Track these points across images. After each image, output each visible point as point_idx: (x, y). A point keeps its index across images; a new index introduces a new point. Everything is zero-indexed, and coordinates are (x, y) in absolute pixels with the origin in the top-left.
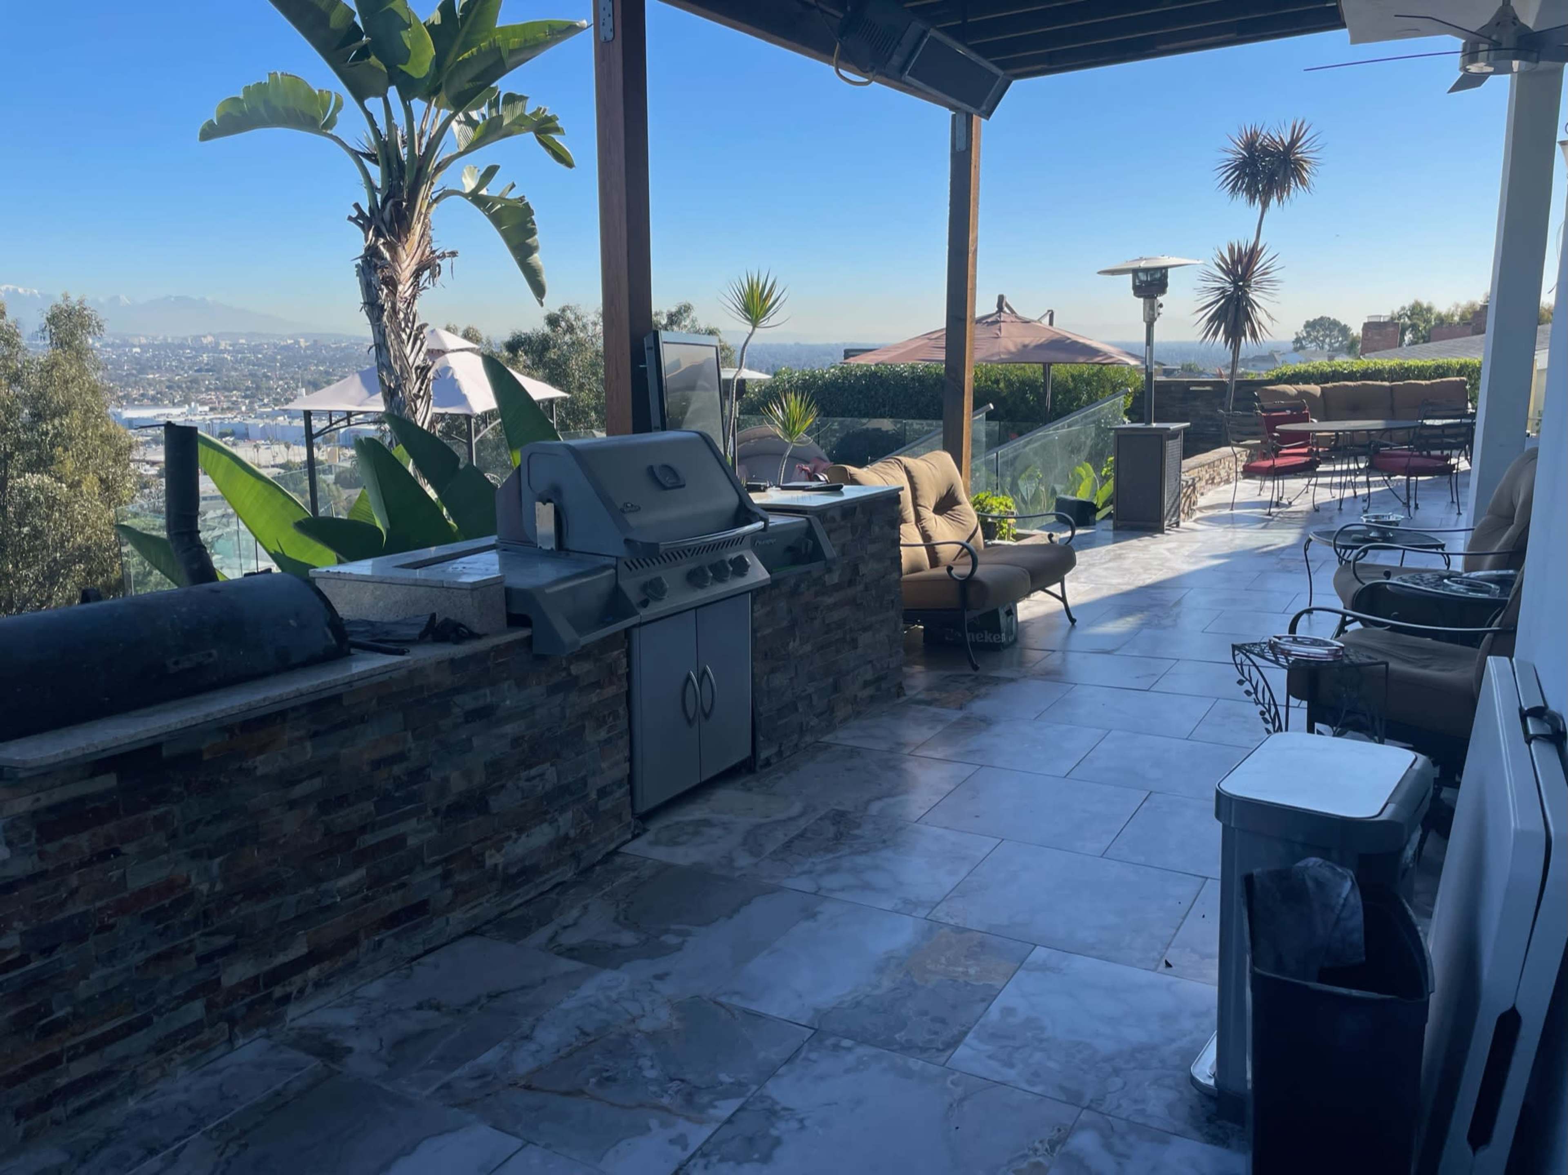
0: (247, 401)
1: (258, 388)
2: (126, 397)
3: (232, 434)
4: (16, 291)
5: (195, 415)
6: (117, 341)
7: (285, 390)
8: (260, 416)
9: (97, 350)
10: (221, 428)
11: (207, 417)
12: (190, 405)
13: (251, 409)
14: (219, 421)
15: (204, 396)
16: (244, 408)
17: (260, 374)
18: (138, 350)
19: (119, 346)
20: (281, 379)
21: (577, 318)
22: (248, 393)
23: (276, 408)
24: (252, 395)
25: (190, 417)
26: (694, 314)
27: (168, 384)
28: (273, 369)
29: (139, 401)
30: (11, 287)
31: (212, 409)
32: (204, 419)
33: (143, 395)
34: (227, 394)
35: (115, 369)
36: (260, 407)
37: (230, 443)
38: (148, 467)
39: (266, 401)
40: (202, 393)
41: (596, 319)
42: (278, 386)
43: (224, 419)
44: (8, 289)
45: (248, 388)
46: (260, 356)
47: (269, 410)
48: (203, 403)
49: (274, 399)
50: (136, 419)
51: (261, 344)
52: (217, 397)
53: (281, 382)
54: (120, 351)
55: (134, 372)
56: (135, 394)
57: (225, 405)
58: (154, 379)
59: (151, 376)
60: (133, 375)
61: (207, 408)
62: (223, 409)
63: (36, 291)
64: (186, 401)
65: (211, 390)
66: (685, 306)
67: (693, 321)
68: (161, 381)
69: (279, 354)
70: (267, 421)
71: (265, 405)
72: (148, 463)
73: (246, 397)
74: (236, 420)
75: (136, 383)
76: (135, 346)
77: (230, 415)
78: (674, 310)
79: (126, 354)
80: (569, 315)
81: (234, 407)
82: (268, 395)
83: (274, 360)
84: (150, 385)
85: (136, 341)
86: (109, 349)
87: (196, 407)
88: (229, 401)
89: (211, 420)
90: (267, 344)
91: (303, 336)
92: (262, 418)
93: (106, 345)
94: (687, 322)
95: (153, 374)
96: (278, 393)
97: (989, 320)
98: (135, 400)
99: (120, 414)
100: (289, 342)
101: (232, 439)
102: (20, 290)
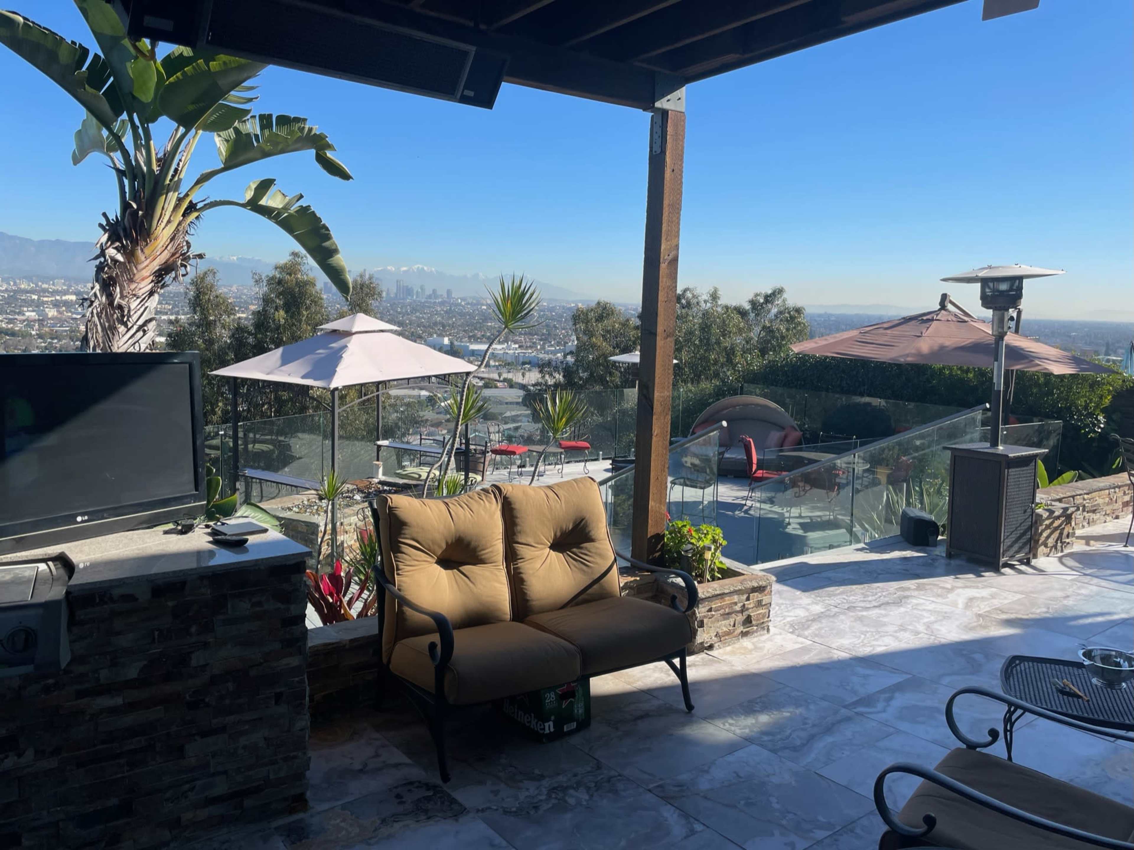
0: (542, 343)
1: (549, 334)
2: (474, 336)
3: (529, 363)
4: (423, 269)
5: (510, 350)
6: (474, 301)
7: (565, 336)
8: (547, 353)
9: (463, 306)
10: (523, 358)
11: (517, 352)
12: (508, 343)
13: (543, 348)
14: (523, 354)
15: (517, 338)
16: (539, 347)
17: (552, 325)
18: (485, 307)
19: (475, 305)
20: (564, 329)
21: (694, 296)
22: (543, 337)
23: (558, 348)
24: (545, 339)
25: (507, 351)
26: (785, 295)
27: (498, 329)
28: (560, 322)
29: (481, 339)
30: (420, 266)
31: (520, 347)
32: (514, 353)
33: (483, 336)
34: (531, 337)
35: (470, 318)
36: (548, 347)
37: (527, 369)
38: (478, 381)
39: (553, 343)
40: (516, 335)
41: (707, 298)
42: (562, 333)
43: (526, 353)
44: (418, 267)
45: (543, 334)
46: (554, 314)
47: (553, 349)
48: (515, 342)
49: (558, 342)
50: (476, 350)
51: (556, 306)
52: (525, 339)
53: (563, 331)
54: (475, 308)
55: (481, 321)
56: (479, 334)
57: (529, 344)
58: (491, 326)
59: (490, 324)
60: (480, 323)
61: (517, 346)
62: (527, 347)
63: (433, 269)
64: (506, 341)
65: (522, 334)
66: (779, 289)
67: (784, 301)
68: (495, 327)
69: (565, 313)
70: (550, 356)
71: (552, 346)
72: (479, 378)
73: (541, 340)
74: (533, 354)
75: (480, 327)
76: (483, 305)
77: (530, 351)
78: (769, 292)
79: (478, 310)
80: (689, 295)
81: (533, 346)
82: (554, 339)
83: (562, 317)
84: (488, 329)
85: (484, 302)
86: (469, 306)
87: (511, 345)
88: (531, 342)
89: (518, 353)
90: (559, 306)
91: (580, 301)
92: (548, 354)
93: (468, 304)
94: (779, 302)
95: (491, 323)
96: (560, 338)
97: (925, 318)
98: (478, 338)
99: (468, 346)
100: (572, 305)
101: (529, 366)
102: (425, 268)
